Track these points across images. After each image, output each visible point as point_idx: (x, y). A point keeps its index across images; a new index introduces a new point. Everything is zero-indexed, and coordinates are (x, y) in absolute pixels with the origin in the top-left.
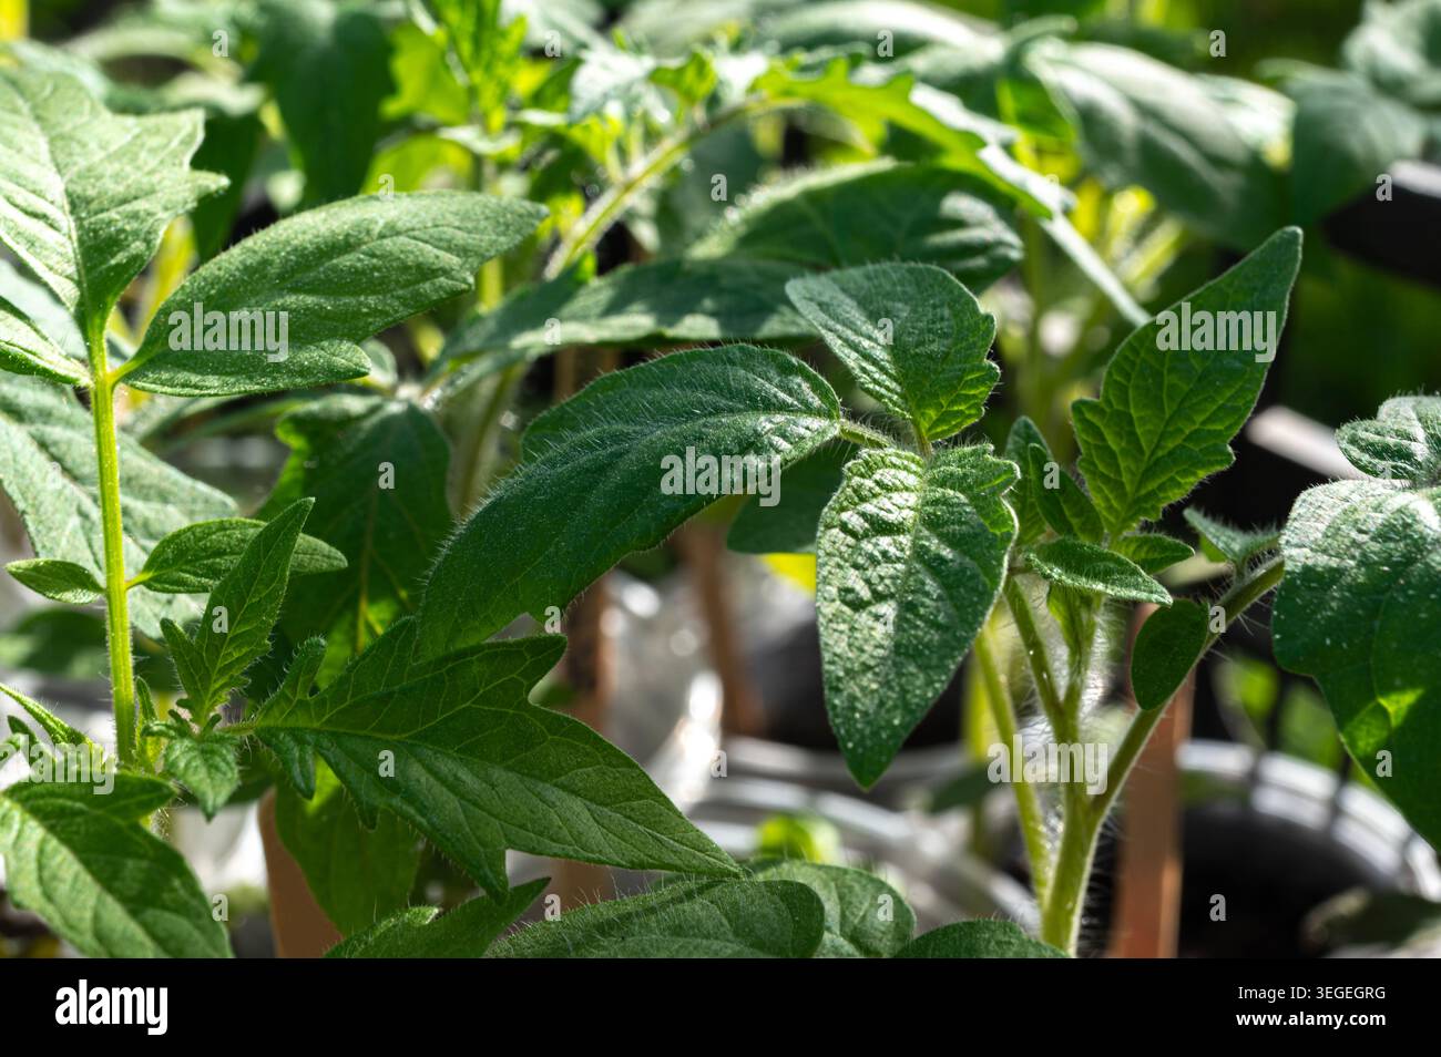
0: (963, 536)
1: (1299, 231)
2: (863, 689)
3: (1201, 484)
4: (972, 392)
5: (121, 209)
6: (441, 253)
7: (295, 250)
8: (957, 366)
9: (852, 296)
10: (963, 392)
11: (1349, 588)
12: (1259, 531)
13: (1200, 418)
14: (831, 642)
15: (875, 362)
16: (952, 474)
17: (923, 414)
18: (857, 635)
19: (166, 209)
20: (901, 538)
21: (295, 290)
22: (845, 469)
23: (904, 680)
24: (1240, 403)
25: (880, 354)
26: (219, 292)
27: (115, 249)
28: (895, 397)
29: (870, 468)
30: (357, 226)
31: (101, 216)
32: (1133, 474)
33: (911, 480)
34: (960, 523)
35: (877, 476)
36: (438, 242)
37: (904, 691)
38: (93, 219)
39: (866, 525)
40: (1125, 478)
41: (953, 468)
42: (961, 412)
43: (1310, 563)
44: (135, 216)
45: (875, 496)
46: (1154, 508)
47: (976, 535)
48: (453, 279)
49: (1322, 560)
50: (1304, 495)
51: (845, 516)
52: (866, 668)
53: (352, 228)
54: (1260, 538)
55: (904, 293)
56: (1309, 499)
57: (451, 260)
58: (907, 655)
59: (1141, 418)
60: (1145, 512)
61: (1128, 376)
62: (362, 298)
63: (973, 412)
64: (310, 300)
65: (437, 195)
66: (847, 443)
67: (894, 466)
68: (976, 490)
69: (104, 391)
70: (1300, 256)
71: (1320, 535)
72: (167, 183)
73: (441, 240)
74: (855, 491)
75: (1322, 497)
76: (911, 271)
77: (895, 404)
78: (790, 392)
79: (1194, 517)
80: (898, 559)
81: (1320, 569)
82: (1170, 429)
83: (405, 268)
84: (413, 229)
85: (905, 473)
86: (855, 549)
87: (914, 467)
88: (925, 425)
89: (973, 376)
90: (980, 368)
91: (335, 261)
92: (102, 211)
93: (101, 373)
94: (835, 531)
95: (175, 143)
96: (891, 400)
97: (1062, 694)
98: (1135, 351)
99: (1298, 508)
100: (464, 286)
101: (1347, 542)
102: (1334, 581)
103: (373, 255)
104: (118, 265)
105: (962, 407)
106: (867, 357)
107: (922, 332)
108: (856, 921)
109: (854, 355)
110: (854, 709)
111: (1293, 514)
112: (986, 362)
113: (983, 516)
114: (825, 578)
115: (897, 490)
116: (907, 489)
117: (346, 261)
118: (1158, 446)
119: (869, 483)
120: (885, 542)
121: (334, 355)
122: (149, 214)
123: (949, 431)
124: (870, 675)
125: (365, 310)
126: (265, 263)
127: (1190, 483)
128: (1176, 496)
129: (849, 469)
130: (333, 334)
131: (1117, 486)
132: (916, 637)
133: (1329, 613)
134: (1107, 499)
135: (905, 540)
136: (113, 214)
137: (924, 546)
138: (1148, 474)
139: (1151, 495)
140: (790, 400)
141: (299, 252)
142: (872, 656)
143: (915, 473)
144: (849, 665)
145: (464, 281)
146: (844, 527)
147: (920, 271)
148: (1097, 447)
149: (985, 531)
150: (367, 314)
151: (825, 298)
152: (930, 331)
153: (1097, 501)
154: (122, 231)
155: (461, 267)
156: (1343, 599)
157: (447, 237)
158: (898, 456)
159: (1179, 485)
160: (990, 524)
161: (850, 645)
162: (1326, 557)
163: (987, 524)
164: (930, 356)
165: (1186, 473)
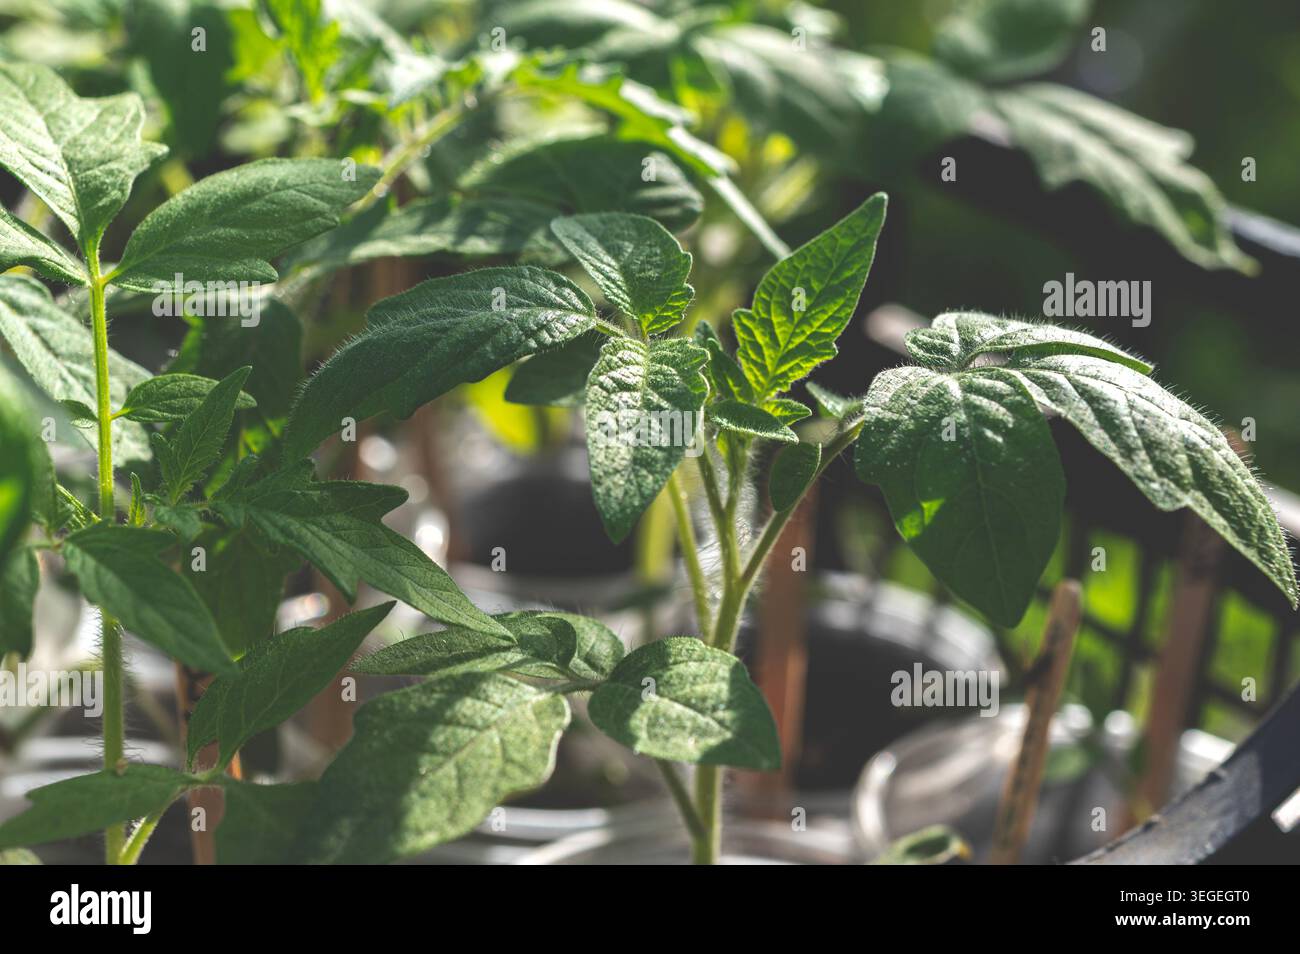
0: (674, 394)
1: (886, 196)
2: (614, 483)
3: (816, 368)
4: (676, 304)
5: (101, 168)
6: (317, 202)
7: (221, 197)
8: (667, 287)
9: (594, 235)
10: (671, 304)
11: (903, 432)
12: (855, 398)
13: (816, 324)
14: (595, 454)
15: (614, 281)
16: (665, 356)
17: (644, 317)
18: (610, 451)
19: (131, 168)
20: (635, 394)
21: (224, 224)
22: (602, 349)
23: (640, 479)
24: (843, 314)
25: (615, 275)
26: (171, 224)
27: (101, 195)
28: (627, 306)
29: (616, 350)
30: (260, 182)
31: (89, 173)
32: (772, 358)
33: (640, 359)
34: (672, 386)
35: (620, 355)
36: (314, 194)
37: (640, 486)
38: (83, 175)
39: (614, 385)
40: (768, 362)
41: (667, 353)
42: (669, 316)
43: (880, 416)
44: (111, 173)
45: (619, 367)
46: (786, 383)
47: (683, 394)
48: (326, 218)
49: (888, 415)
50: (879, 375)
51: (602, 378)
52: (617, 471)
53: (258, 183)
54: (855, 403)
55: (629, 235)
56: (883, 377)
57: (322, 205)
58: (642, 466)
59: (779, 323)
60: (780, 385)
61: (770, 295)
62: (268, 231)
63: (677, 317)
64: (233, 231)
65: (311, 161)
66: (598, 332)
67: (630, 349)
68: (682, 366)
69: (98, 290)
70: (885, 214)
71: (887, 400)
72: (127, 150)
73: (316, 192)
74: (608, 363)
75: (892, 377)
76: (634, 220)
77: (627, 310)
78: (565, 299)
79: (813, 389)
80: (634, 407)
81: (886, 420)
82: (798, 331)
83: (295, 211)
84: (297, 185)
85: (636, 354)
86: (608, 398)
87: (641, 351)
88: (645, 324)
89: (677, 294)
90: (681, 289)
91: (248, 206)
92: (89, 169)
93: (96, 277)
94: (596, 387)
95: (128, 121)
96: (624, 307)
97: (724, 503)
98: (775, 278)
99: (875, 383)
100: (334, 224)
101: (904, 404)
102: (895, 428)
103: (273, 203)
104: (104, 206)
105: (670, 314)
106: (609, 278)
107: (643, 262)
108: (588, 649)
109: (601, 277)
110: (609, 496)
111: (872, 386)
112: (686, 285)
113: (686, 383)
114: (590, 415)
115: (633, 364)
116: (637, 364)
117: (256, 206)
118: (789, 342)
119: (615, 359)
120: (626, 395)
121: (252, 268)
122: (120, 171)
123: (662, 328)
124: (618, 476)
125: (270, 239)
126: (201, 207)
127: (809, 366)
128: (799, 375)
129: (604, 349)
130: (250, 255)
131: (762, 368)
132: (646, 454)
133: (891, 447)
134: (756, 376)
135: (637, 395)
136: (96, 172)
137: (649, 399)
138: (783, 361)
139: (784, 375)
140: (564, 303)
141: (224, 198)
142: (620, 465)
143: (642, 354)
144: (606, 469)
145: (333, 220)
146: (601, 386)
147: (639, 220)
148: (750, 342)
149: (688, 391)
150: (271, 242)
151: (577, 237)
152: (648, 262)
153: (749, 376)
154: (104, 183)
155: (331, 210)
156: (899, 439)
157: (321, 190)
158: (631, 342)
159: (801, 368)
160: (692, 388)
161: (606, 457)
162: (890, 413)
163: (689, 387)
164: (649, 279)
165: (808, 360)
